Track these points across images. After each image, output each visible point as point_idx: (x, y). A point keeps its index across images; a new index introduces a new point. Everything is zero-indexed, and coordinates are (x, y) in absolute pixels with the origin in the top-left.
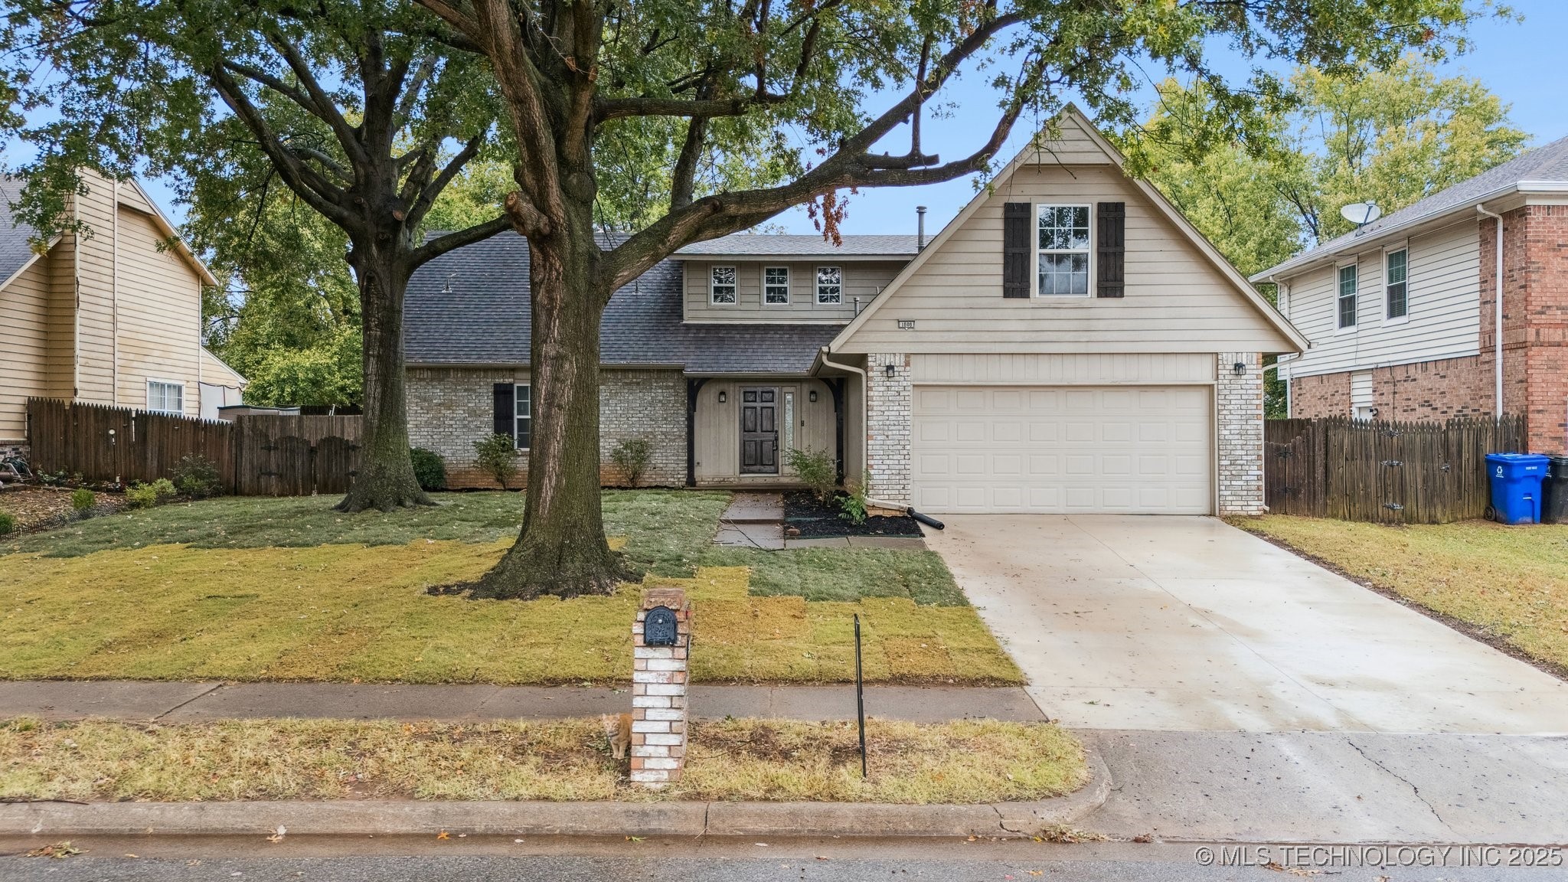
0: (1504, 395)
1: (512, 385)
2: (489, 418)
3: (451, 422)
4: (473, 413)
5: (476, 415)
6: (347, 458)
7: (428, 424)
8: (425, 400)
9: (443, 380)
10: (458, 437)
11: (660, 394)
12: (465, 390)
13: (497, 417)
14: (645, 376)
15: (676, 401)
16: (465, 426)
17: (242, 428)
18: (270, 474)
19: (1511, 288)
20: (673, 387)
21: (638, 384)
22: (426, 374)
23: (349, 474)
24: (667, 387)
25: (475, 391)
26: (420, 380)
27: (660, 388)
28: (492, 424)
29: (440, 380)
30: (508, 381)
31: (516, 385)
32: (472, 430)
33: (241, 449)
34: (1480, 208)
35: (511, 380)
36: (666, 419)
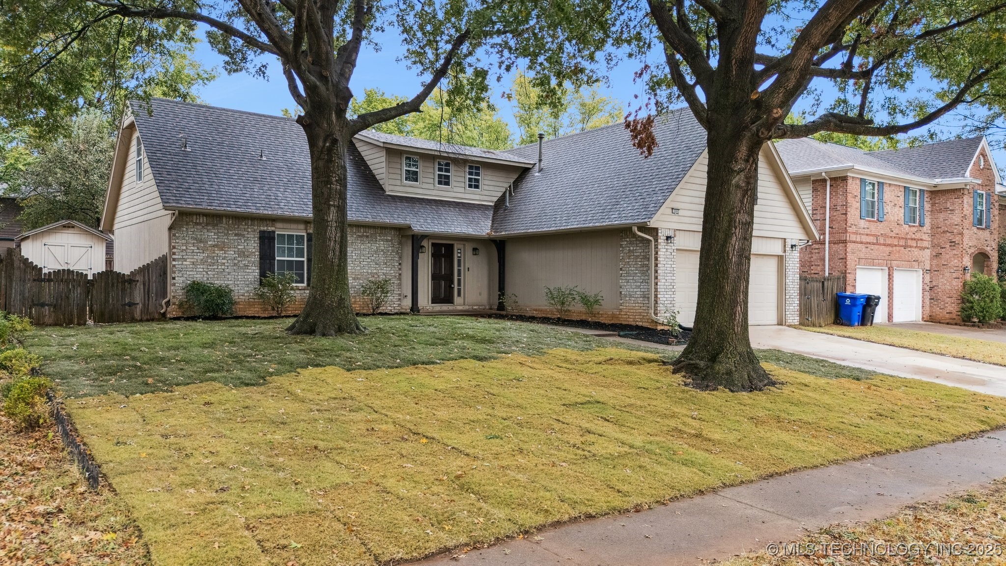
0: (829, 265)
1: (274, 232)
2: (256, 258)
3: (223, 261)
4: (242, 254)
5: (244, 256)
6: (123, 290)
7: (203, 262)
8: (201, 241)
9: (217, 225)
10: (229, 273)
11: (382, 245)
12: (236, 235)
13: (262, 257)
14: (372, 231)
15: (393, 251)
16: (235, 265)
17: (12, 260)
18: (43, 305)
19: (835, 214)
20: (391, 240)
21: (367, 237)
22: (203, 220)
23: (125, 304)
24: (387, 241)
25: (243, 236)
26: (197, 224)
27: (382, 240)
28: (257, 264)
29: (215, 226)
30: (270, 229)
31: (276, 233)
32: (242, 268)
33: (11, 280)
34: (824, 174)
35: (273, 229)
36: (386, 264)
